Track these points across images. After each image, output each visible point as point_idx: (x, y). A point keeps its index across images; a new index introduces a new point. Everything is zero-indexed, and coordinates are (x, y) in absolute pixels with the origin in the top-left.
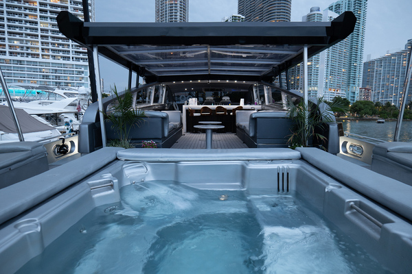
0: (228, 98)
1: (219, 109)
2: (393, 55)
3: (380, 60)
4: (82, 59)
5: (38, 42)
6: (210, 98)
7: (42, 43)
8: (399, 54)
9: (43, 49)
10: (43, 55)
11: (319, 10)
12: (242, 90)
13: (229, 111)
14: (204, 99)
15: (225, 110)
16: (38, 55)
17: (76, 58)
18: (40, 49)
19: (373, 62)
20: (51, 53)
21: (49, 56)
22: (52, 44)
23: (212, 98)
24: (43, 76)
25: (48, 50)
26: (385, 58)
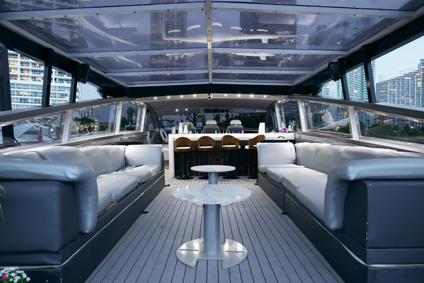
0: (239, 122)
1: (228, 140)
2: (406, 75)
3: (393, 81)
4: (66, 80)
5: (17, 62)
6: (211, 122)
7: (22, 63)
8: (412, 75)
9: (22, 70)
10: (21, 76)
11: (325, 27)
12: (257, 111)
13: (244, 143)
14: (204, 124)
15: (235, 141)
16: (17, 76)
17: (60, 80)
18: (19, 69)
19: (386, 83)
20: (31, 74)
21: (28, 77)
22: (32, 64)
23: (215, 123)
24: (21, 99)
25: (28, 70)
26: (398, 79)
